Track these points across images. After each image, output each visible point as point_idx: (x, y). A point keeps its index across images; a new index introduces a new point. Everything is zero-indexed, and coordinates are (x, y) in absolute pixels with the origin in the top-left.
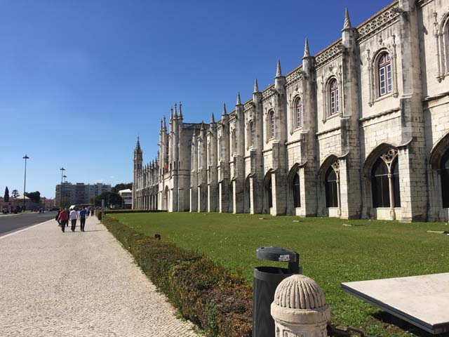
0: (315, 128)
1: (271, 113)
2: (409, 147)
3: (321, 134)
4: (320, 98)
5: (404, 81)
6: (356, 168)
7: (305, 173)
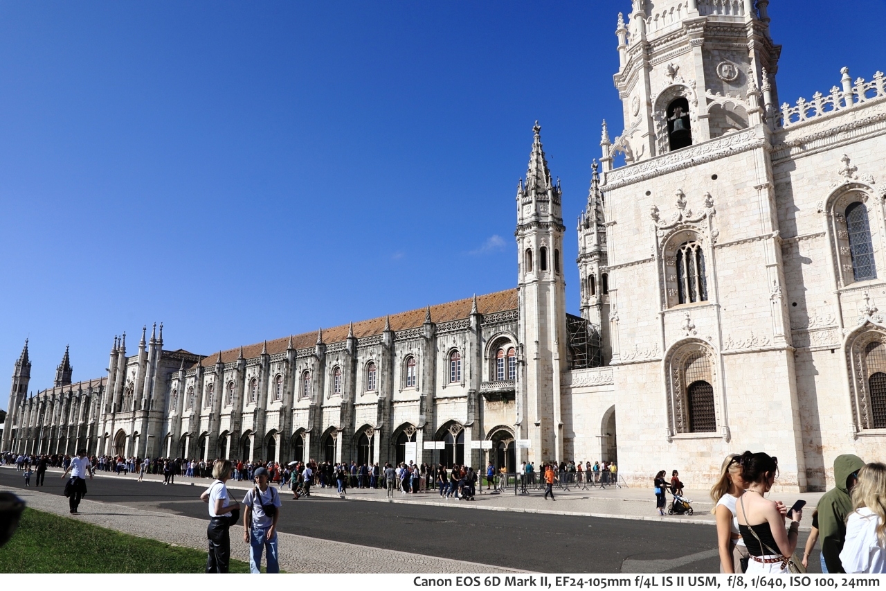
0: (353, 399)
1: (306, 372)
2: (423, 428)
3: (358, 405)
4: (360, 374)
5: (423, 384)
6: (386, 438)
7: (343, 437)
